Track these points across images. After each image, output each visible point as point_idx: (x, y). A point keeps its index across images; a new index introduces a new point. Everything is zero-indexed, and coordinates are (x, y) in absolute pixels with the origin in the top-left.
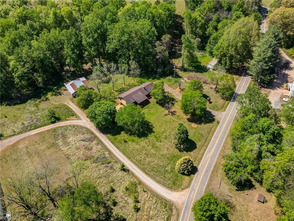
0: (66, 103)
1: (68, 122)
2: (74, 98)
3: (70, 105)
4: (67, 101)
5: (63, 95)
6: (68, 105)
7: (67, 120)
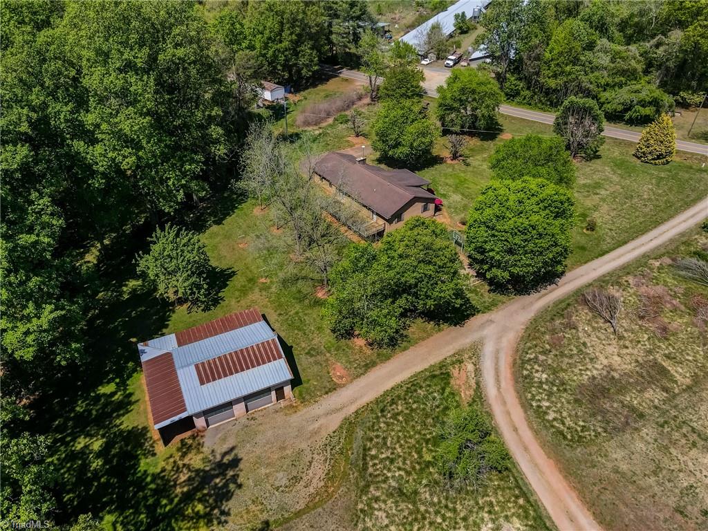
0: (335, 422)
1: (491, 391)
2: (305, 385)
3: (352, 402)
4: (317, 419)
5: (241, 453)
6: (353, 408)
7: (479, 395)
